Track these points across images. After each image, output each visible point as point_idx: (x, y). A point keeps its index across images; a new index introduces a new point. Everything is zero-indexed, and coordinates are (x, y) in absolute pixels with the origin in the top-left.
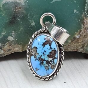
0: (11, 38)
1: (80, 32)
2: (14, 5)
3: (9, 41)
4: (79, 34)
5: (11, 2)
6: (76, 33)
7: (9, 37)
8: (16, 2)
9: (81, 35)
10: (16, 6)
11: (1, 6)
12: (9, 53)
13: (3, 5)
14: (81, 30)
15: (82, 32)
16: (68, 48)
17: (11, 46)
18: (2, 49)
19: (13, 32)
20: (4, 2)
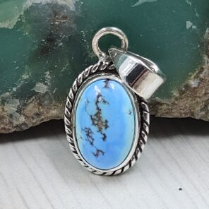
0: (41, 88)
1: (201, 72)
2: (50, 11)
3: (38, 93)
4: (196, 77)
5: (43, 3)
6: (191, 76)
7: (37, 85)
8: (56, 5)
9: (201, 80)
10: (56, 14)
11: (22, 14)
12: (36, 121)
13: (27, 12)
14: (203, 69)
15: (204, 72)
16: (172, 109)
17: (41, 105)
18: (22, 112)
19: (48, 73)
20: (29, 3)
